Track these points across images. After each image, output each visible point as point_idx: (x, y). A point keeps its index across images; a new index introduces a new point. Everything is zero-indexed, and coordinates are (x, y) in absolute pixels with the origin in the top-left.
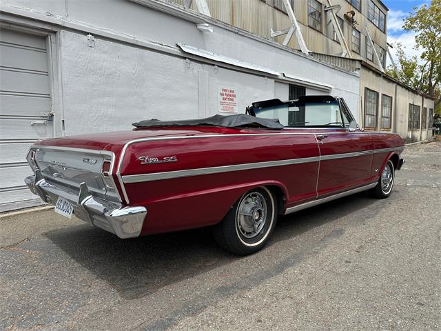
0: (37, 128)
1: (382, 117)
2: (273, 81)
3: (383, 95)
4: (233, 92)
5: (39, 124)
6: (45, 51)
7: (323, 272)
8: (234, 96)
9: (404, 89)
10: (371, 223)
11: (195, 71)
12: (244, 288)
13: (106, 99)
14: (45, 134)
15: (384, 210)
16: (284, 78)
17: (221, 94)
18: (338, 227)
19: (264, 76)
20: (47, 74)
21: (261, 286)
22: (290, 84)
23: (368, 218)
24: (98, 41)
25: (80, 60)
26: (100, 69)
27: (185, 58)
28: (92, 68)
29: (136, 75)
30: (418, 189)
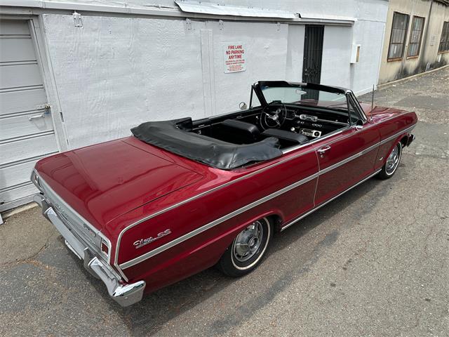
0: (36, 122)
1: (410, 43)
2: (286, 26)
3: (415, 17)
4: (240, 47)
5: (37, 119)
6: (30, 36)
7: (308, 300)
8: (242, 52)
9: (441, 6)
10: (366, 222)
11: (197, 32)
12: (237, 323)
13: (102, 83)
14: (45, 127)
15: (383, 199)
16: (300, 20)
17: (227, 53)
18: (334, 228)
19: (276, 22)
20: (36, 62)
21: (251, 320)
22: (306, 25)
23: (365, 212)
24: (85, 18)
25: (68, 45)
26: (92, 51)
27: (185, 19)
28: (84, 51)
29: (132, 50)
30: (426, 160)
